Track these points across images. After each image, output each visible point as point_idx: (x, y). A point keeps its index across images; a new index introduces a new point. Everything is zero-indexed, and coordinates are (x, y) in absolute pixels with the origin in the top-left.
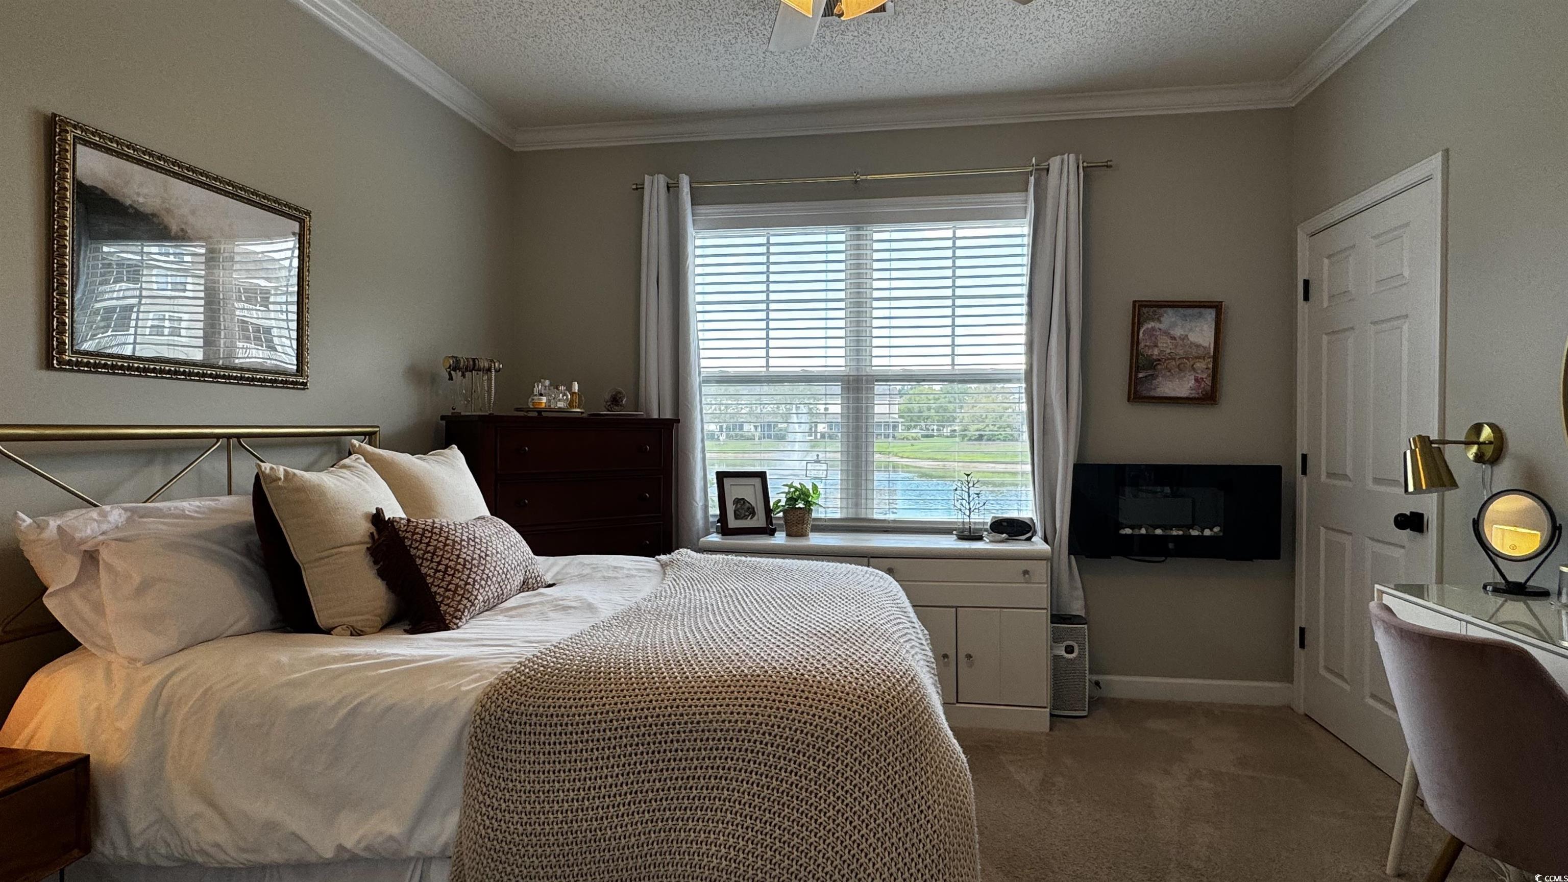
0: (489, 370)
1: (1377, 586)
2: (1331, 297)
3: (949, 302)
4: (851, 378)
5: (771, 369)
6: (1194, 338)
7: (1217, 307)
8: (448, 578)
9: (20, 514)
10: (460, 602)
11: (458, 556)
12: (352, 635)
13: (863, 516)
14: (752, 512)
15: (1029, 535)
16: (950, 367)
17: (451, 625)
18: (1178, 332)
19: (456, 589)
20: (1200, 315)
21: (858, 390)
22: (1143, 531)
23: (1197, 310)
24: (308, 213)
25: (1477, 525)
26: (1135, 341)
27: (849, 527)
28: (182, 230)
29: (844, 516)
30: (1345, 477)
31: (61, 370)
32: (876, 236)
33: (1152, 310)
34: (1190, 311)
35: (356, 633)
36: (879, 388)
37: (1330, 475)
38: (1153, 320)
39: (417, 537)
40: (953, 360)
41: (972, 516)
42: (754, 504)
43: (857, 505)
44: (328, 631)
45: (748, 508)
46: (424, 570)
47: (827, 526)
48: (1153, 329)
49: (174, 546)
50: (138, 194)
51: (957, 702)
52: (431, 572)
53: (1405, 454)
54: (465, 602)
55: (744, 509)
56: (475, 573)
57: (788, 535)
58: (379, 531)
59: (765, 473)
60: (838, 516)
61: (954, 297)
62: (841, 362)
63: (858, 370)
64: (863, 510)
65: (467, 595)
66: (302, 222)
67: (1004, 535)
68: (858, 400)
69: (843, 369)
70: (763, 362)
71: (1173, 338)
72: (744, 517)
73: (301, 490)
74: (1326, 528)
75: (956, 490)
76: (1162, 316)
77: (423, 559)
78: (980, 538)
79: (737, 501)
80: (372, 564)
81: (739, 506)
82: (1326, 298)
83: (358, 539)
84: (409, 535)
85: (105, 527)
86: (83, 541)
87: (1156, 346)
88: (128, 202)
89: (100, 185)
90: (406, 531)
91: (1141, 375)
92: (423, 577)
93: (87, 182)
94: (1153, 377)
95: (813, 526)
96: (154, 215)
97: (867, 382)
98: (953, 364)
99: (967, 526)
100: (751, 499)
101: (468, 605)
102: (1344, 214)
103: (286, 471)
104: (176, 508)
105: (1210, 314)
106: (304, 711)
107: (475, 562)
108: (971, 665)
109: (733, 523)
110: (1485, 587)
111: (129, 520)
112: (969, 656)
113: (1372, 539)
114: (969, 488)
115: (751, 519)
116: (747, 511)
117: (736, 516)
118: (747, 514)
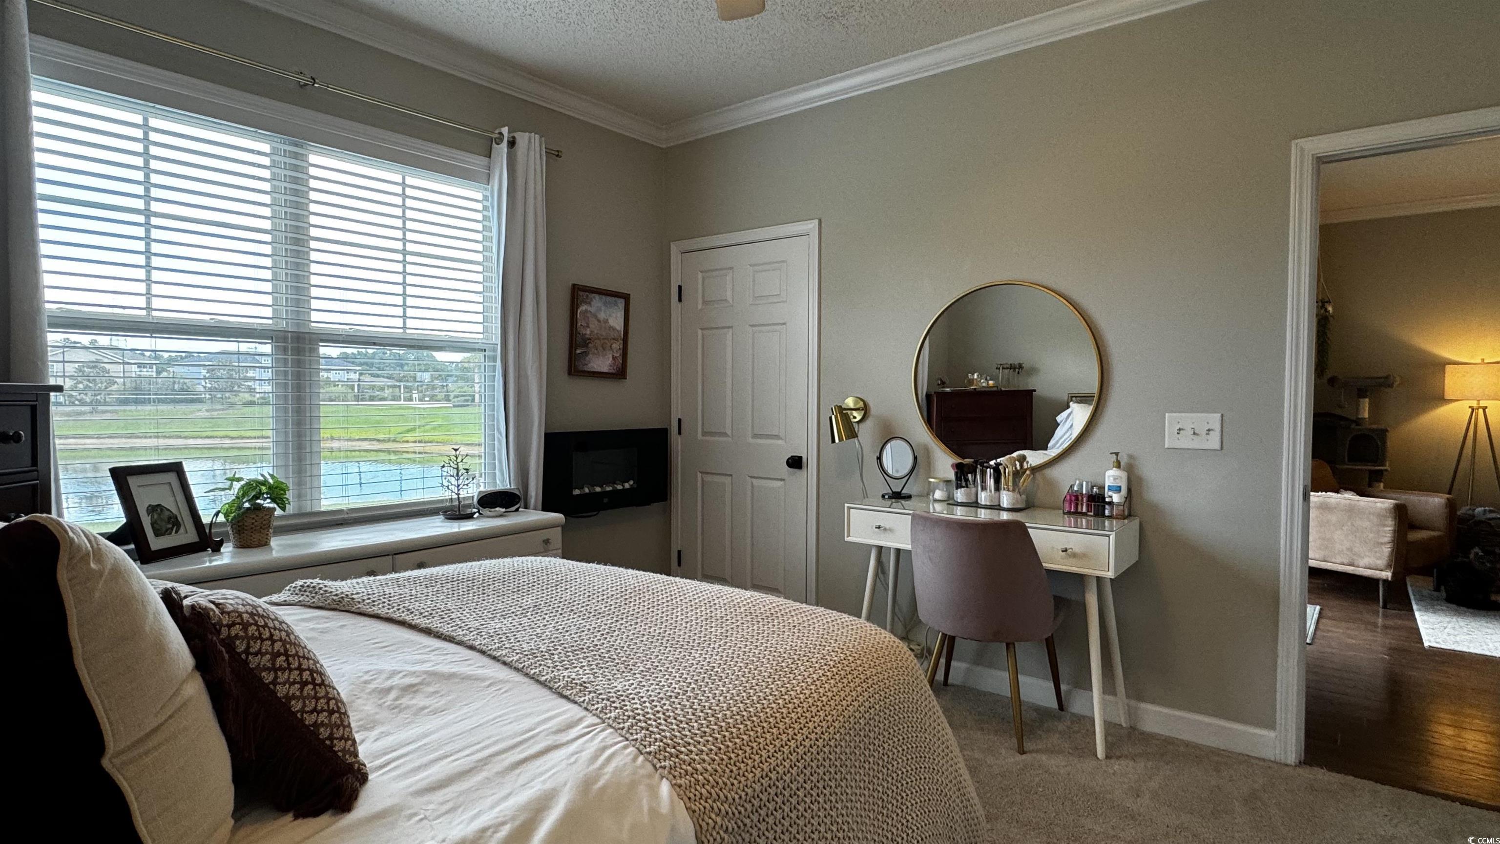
1: (846, 505)
2: (705, 302)
3: (399, 257)
5: (155, 313)
6: (612, 322)
7: (626, 298)
13: (308, 510)
16: (401, 331)
18: (602, 316)
20: (616, 304)
21: (298, 351)
22: (587, 490)
23: (614, 299)
25: (879, 458)
26: (573, 321)
27: (290, 526)
30: (725, 434)
32: (312, 159)
33: (584, 294)
34: (609, 299)
36: (325, 350)
37: (705, 434)
38: (586, 303)
40: (403, 322)
41: (461, 492)
42: (174, 510)
45: (170, 518)
48: (586, 311)
53: (831, 418)
59: (181, 463)
61: (404, 252)
62: (268, 312)
64: (309, 502)
67: (496, 509)
68: (297, 363)
69: (270, 322)
70: (141, 302)
71: (599, 321)
72: (168, 532)
74: (701, 472)
76: (592, 300)
77: (276, 670)
78: (470, 517)
79: (153, 509)
81: (156, 516)
82: (700, 301)
87: (588, 326)
91: (578, 351)
94: (585, 354)
98: (404, 327)
99: (452, 504)
100: (169, 504)
102: (718, 244)
105: (621, 303)
109: (156, 543)
110: (883, 496)
113: (751, 477)
114: (457, 464)
115: (176, 532)
116: (169, 522)
117: (158, 533)
118: (170, 526)
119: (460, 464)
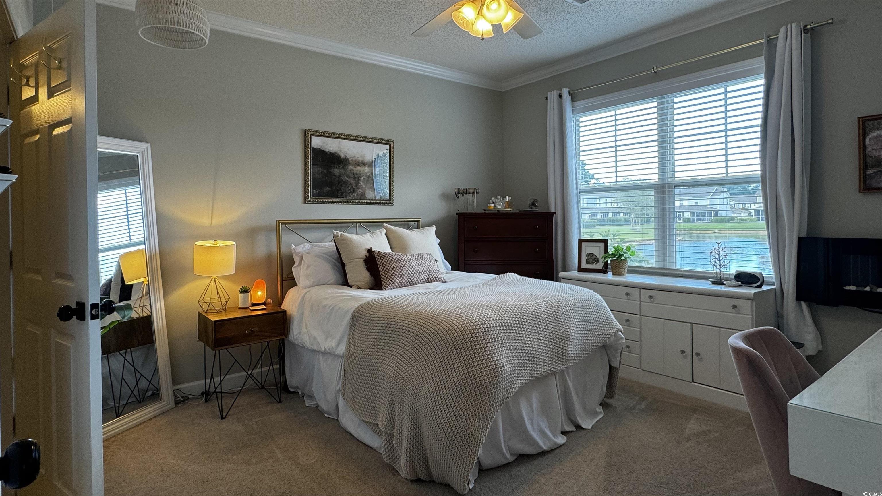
0: (474, 193)
3: (723, 134)
4: (659, 186)
5: (618, 183)
8: (386, 273)
9: (292, 245)
10: (388, 281)
11: (392, 265)
12: (358, 288)
13: (668, 267)
14: (597, 261)
15: (759, 284)
16: (725, 175)
17: (384, 289)
19: (388, 277)
21: (664, 193)
22: (868, 289)
24: (393, 141)
26: (863, 147)
27: (661, 273)
28: (345, 156)
29: (657, 266)
31: (308, 203)
32: (676, 100)
33: (876, 122)
35: (359, 288)
36: (677, 191)
39: (379, 257)
40: (727, 170)
41: (722, 269)
42: (598, 257)
43: (664, 260)
44: (351, 287)
45: (595, 259)
46: (380, 269)
47: (644, 271)
49: (318, 256)
50: (330, 147)
51: (693, 382)
52: (381, 270)
54: (390, 281)
55: (592, 258)
56: (397, 272)
57: (613, 274)
58: (369, 254)
59: (608, 240)
60: (654, 266)
61: (726, 130)
62: (656, 176)
63: (663, 180)
64: (669, 264)
65: (391, 279)
66: (390, 145)
67: (740, 283)
68: (664, 198)
69: (657, 180)
70: (614, 180)
72: (592, 263)
73: (350, 240)
75: (712, 253)
77: (380, 265)
78: (722, 284)
79: (589, 255)
80: (365, 265)
81: (589, 257)
83: (361, 257)
84: (377, 257)
85: (304, 249)
86: (299, 253)
88: (327, 150)
89: (319, 147)
90: (377, 255)
92: (379, 271)
93: (315, 147)
95: (628, 270)
96: (336, 153)
97: (669, 188)
98: (727, 173)
99: (719, 276)
100: (597, 254)
101: (392, 283)
103: (341, 234)
104: (324, 245)
106: (325, 306)
107: (398, 268)
108: (701, 360)
109: (584, 266)
111: (311, 248)
112: (698, 354)
114: (719, 252)
115: (596, 264)
116: (594, 260)
117: (588, 262)
118: (594, 261)
119: (721, 252)
